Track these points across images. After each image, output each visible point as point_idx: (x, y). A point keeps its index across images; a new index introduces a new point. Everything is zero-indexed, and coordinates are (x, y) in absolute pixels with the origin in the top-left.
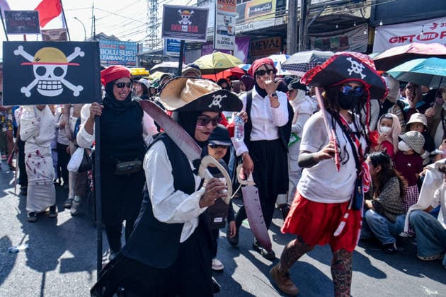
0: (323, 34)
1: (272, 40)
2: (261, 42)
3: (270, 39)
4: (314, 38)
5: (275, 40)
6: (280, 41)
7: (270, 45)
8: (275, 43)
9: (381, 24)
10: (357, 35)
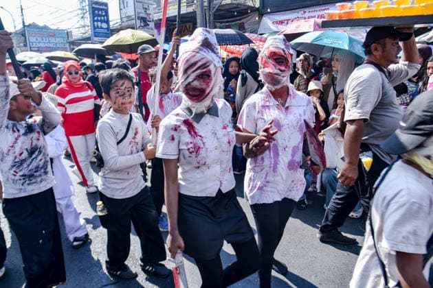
0: (225, 20)
1: (186, 26)
3: (183, 25)
4: (219, 24)
5: (188, 26)
6: (191, 26)
7: (184, 30)
8: (188, 28)
9: (269, 10)
10: (251, 21)
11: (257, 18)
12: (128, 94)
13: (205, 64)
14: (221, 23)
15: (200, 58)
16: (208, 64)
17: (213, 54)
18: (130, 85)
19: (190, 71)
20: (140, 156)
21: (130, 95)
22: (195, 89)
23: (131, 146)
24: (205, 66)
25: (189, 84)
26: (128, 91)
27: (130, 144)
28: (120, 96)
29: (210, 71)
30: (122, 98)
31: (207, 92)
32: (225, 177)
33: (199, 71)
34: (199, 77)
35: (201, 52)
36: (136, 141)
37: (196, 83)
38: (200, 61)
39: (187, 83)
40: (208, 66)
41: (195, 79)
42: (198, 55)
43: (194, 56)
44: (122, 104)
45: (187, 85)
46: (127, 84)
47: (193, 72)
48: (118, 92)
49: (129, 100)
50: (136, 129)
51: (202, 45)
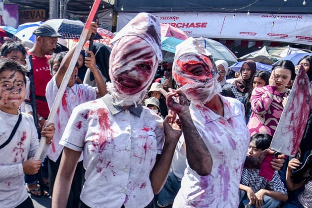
0: (80, 12)
1: (38, 12)
2: (28, 12)
3: (36, 11)
4: (73, 15)
5: (40, 12)
6: (44, 14)
7: (37, 16)
8: (41, 14)
9: (122, 9)
10: (105, 17)
11: (111, 15)
12: (18, 88)
13: (149, 53)
14: (75, 14)
15: (144, 46)
16: (151, 55)
17: (156, 45)
18: (21, 78)
19: (130, 58)
20: (18, 168)
21: (20, 90)
22: (131, 80)
23: (15, 153)
24: (148, 55)
25: (126, 72)
26: (18, 85)
27: (14, 150)
28: (8, 89)
29: (152, 63)
30: (10, 91)
31: (144, 85)
32: (134, 193)
33: (141, 60)
34: (139, 67)
35: (146, 39)
36: (23, 147)
37: (135, 73)
38: (144, 48)
39: (123, 70)
40: (151, 57)
41: (133, 69)
42: (143, 42)
43: (139, 42)
44: (9, 99)
45: (122, 73)
46: (17, 76)
47: (134, 59)
48: (6, 85)
49: (18, 96)
50: (24, 133)
51: (147, 32)
